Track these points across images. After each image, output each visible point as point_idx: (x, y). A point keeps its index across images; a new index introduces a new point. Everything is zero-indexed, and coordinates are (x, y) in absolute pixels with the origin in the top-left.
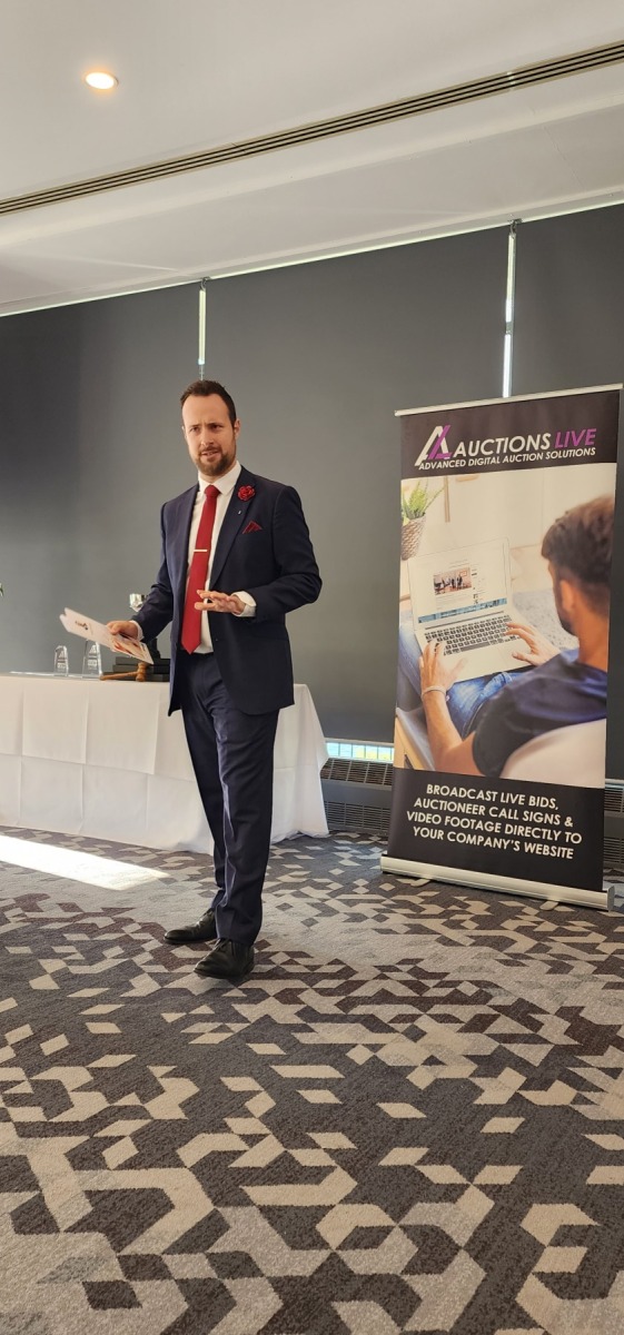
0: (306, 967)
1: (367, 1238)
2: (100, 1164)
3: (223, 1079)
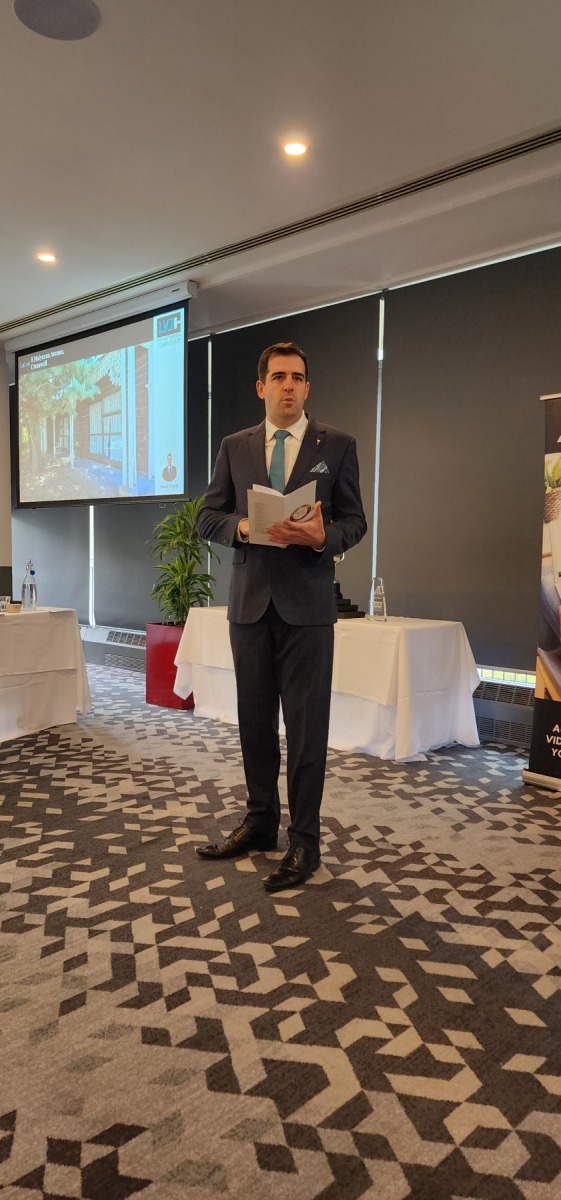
0: (453, 869)
1: (487, 1138)
2: (274, 1035)
3: (377, 969)
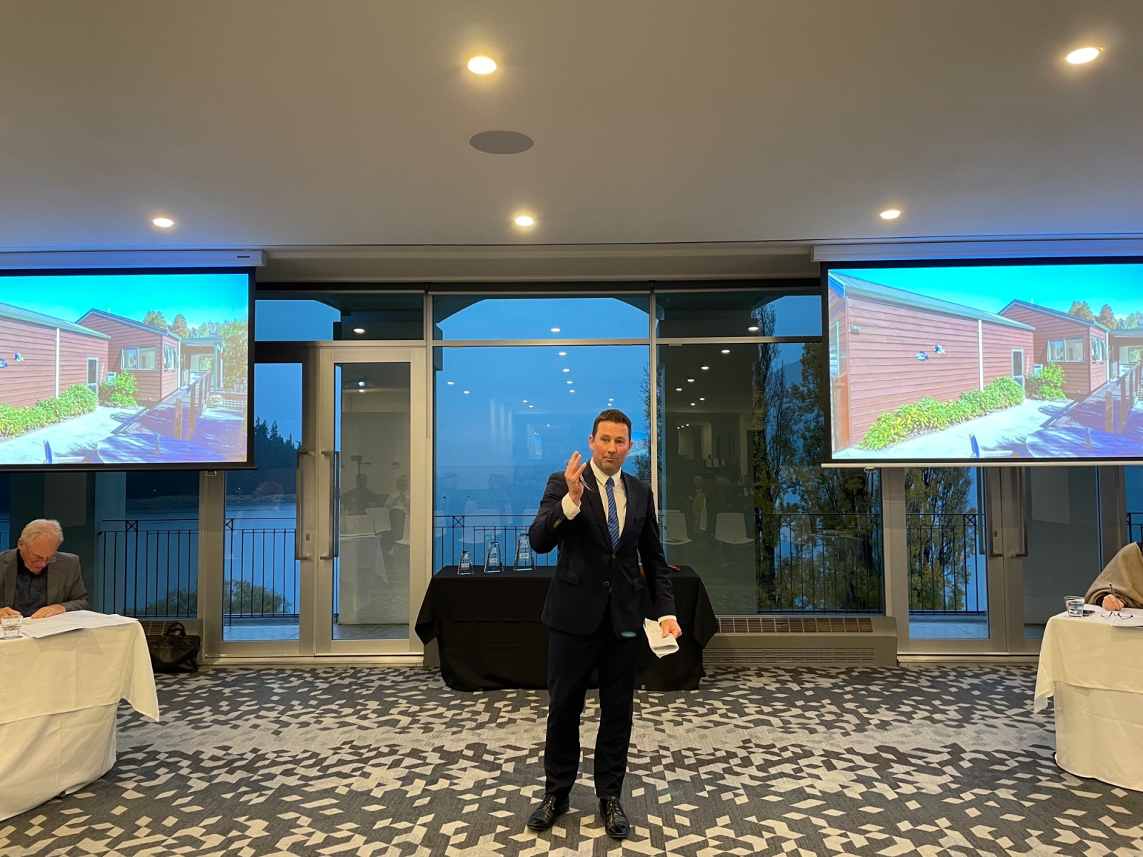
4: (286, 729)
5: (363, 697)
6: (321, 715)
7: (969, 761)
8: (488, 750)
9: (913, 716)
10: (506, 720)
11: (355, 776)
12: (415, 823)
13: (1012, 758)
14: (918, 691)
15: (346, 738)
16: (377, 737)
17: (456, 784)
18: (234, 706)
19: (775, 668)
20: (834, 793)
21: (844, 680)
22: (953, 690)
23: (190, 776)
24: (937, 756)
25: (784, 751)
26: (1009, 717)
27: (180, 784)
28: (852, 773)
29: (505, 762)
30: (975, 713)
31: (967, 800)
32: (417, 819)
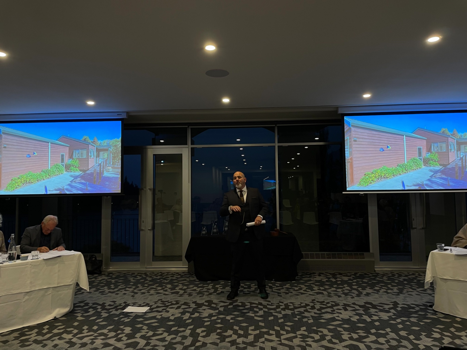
4: (136, 295)
5: (165, 283)
6: (149, 290)
7: (401, 308)
8: (213, 303)
9: (380, 291)
10: (220, 292)
11: (163, 312)
12: (186, 328)
13: (418, 307)
14: (382, 282)
15: (159, 298)
16: (171, 298)
17: (201, 315)
18: (116, 287)
19: (326, 273)
20: (347, 319)
21: (353, 278)
22: (396, 281)
23: (102, 311)
24: (388, 306)
25: (328, 304)
26: (418, 291)
27: (98, 315)
28: (354, 312)
29: (220, 307)
30: (404, 290)
31: (398, 322)
32: (187, 327)
